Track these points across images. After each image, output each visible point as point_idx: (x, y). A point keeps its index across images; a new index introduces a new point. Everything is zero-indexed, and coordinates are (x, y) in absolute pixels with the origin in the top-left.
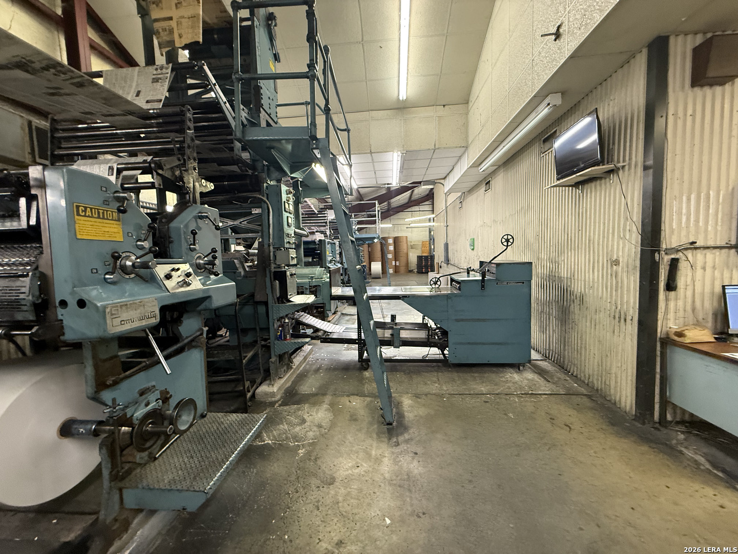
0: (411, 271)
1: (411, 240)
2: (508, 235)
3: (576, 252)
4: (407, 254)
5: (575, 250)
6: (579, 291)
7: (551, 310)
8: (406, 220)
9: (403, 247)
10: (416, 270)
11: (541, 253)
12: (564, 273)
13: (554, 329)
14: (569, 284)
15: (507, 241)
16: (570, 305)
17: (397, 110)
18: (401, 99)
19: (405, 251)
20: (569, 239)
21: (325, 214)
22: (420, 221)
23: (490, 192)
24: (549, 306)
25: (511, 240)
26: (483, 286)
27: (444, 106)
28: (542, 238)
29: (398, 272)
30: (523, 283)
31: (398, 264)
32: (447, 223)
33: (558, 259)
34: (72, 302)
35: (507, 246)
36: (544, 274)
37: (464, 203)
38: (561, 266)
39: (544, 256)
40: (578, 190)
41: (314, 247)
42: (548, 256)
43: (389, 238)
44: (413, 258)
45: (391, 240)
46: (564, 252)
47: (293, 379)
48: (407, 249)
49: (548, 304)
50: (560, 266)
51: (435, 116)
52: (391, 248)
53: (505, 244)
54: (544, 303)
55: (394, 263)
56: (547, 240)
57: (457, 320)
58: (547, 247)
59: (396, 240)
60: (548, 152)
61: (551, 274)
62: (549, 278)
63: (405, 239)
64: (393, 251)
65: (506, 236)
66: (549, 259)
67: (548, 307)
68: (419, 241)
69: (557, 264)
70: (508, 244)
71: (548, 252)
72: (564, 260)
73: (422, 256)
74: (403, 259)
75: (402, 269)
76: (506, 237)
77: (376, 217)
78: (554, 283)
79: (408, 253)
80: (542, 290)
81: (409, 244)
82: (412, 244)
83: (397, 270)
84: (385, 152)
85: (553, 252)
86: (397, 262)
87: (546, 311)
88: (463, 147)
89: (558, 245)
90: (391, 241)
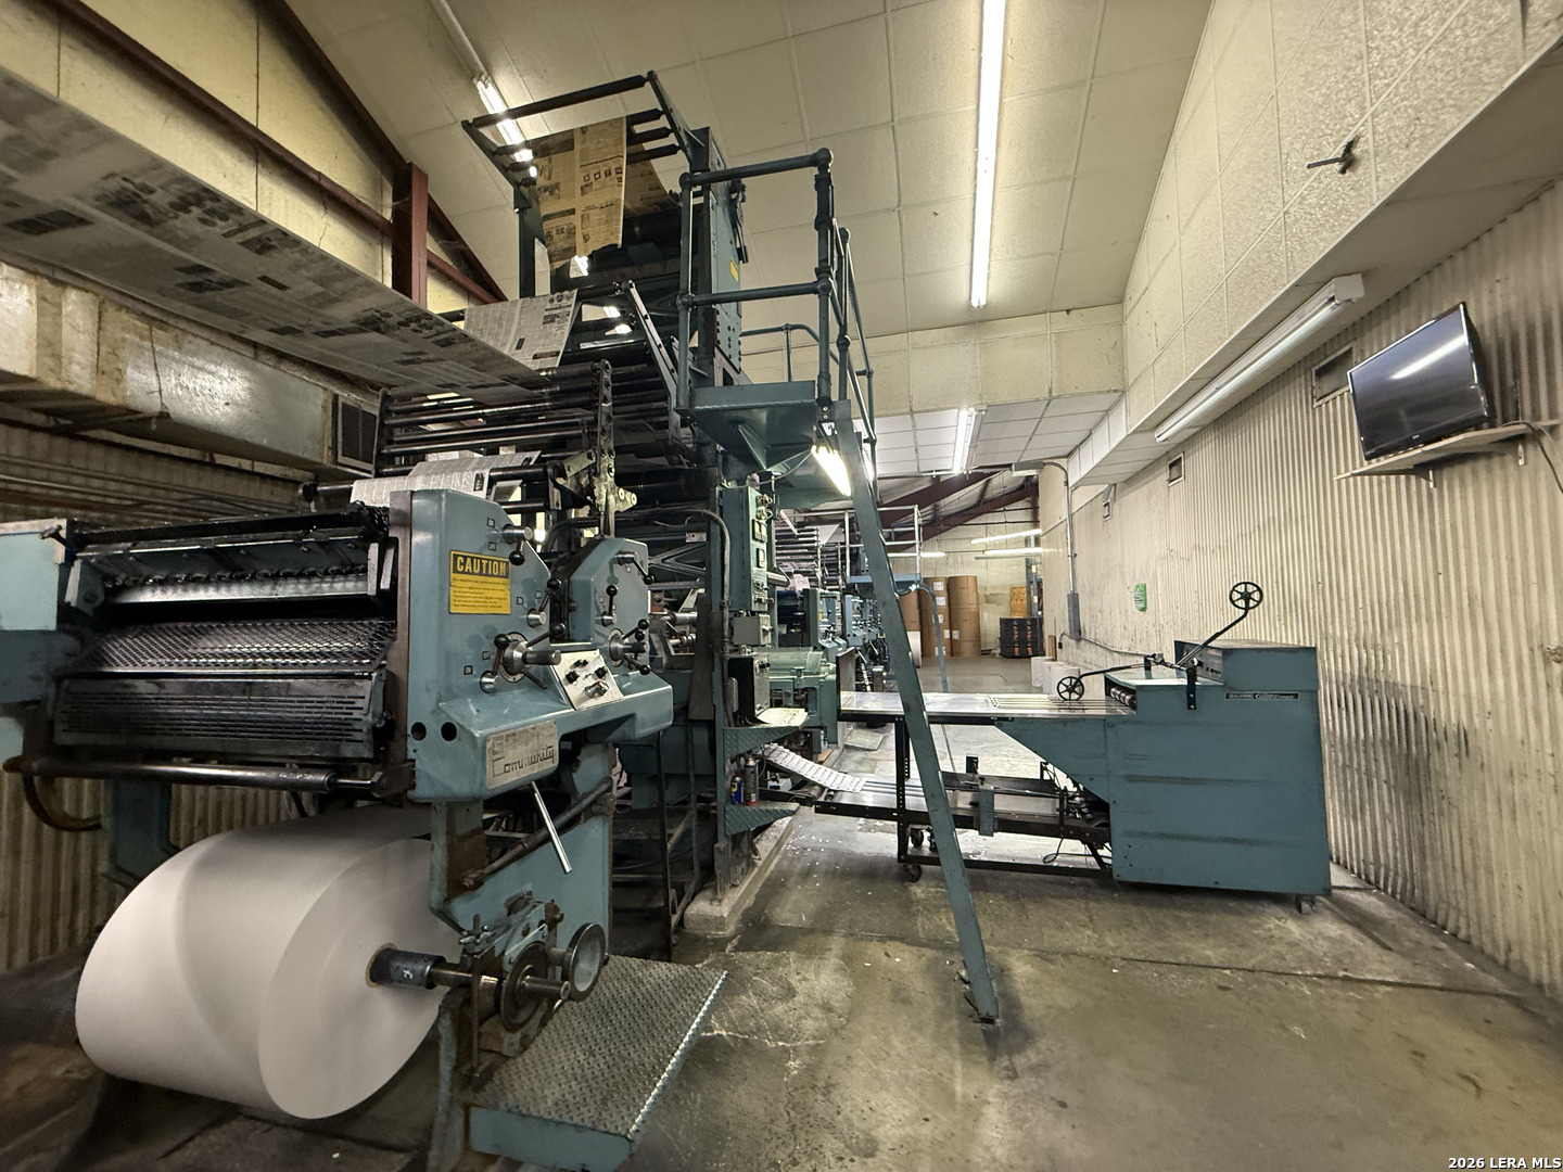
0: (986, 653)
1: (985, 584)
2: (1246, 583)
3: (1435, 625)
4: (977, 615)
5: (1429, 619)
6: (1454, 721)
7: (1373, 762)
8: (973, 542)
9: (969, 599)
10: (998, 651)
11: (1333, 622)
12: (1403, 674)
13: (1387, 810)
14: (1421, 701)
15: (1246, 597)
16: (1429, 755)
17: (966, 327)
18: (975, 304)
19: (973, 608)
20: (1411, 594)
21: (813, 536)
22: (1007, 544)
23: (1180, 484)
24: (1365, 752)
25: (1256, 596)
26: (1191, 702)
27: (1068, 311)
28: (1331, 588)
29: (959, 654)
30: (1296, 696)
31: (956, 636)
32: (1072, 548)
33: (1383, 641)
34: (434, 730)
35: (1247, 609)
36: (1344, 675)
37: (1115, 508)
38: (1393, 659)
39: (1342, 631)
40: (1423, 481)
41: (792, 603)
42: (1354, 632)
43: (936, 579)
44: (991, 622)
45: (940, 584)
46: (1399, 624)
47: (757, 890)
48: (978, 604)
49: (1362, 748)
50: (1389, 657)
51: (1049, 332)
52: (942, 601)
53: (1242, 603)
54: (1350, 746)
55: (947, 634)
56: (1347, 593)
57: (1131, 779)
58: (1348, 611)
59: (952, 584)
60: (1331, 396)
61: (1365, 675)
62: (1361, 684)
63: (971, 582)
64: (947, 608)
65: (1243, 586)
66: (1357, 639)
67: (1362, 755)
68: (1004, 587)
69: (1380, 653)
70: (1247, 603)
71: (1353, 623)
72: (1401, 644)
73: (1013, 620)
74: (968, 627)
75: (967, 648)
76: (1241, 588)
77: (914, 539)
78: (1376, 698)
79: (978, 613)
80: (1344, 712)
81: (981, 592)
82: (987, 593)
83: (954, 649)
84: (942, 410)
85: (1366, 622)
86: (955, 632)
87: (1359, 764)
88: (1115, 391)
89: (1380, 608)
90: (940, 586)
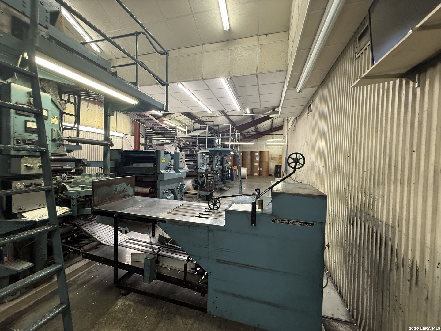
0: (270, 175)
2: (297, 153)
4: (268, 164)
8: (268, 141)
9: (266, 158)
10: (274, 175)
12: (382, 215)
14: (390, 235)
15: (296, 161)
16: (391, 270)
17: (225, 42)
18: (225, 30)
19: (267, 161)
22: (277, 142)
23: (311, 114)
26: (253, 222)
27: (266, 35)
29: (262, 175)
31: (261, 170)
32: (287, 142)
35: (295, 168)
45: (257, 153)
51: (258, 44)
52: (258, 159)
55: (258, 169)
57: (219, 261)
59: (261, 154)
60: (364, 48)
63: (267, 153)
68: (277, 155)
74: (265, 167)
75: (264, 173)
81: (270, 156)
82: (272, 157)
83: (260, 173)
84: (214, 78)
86: (261, 168)
